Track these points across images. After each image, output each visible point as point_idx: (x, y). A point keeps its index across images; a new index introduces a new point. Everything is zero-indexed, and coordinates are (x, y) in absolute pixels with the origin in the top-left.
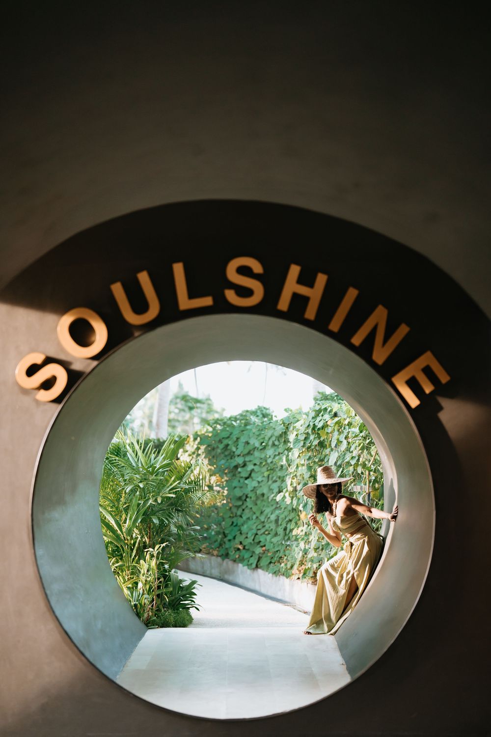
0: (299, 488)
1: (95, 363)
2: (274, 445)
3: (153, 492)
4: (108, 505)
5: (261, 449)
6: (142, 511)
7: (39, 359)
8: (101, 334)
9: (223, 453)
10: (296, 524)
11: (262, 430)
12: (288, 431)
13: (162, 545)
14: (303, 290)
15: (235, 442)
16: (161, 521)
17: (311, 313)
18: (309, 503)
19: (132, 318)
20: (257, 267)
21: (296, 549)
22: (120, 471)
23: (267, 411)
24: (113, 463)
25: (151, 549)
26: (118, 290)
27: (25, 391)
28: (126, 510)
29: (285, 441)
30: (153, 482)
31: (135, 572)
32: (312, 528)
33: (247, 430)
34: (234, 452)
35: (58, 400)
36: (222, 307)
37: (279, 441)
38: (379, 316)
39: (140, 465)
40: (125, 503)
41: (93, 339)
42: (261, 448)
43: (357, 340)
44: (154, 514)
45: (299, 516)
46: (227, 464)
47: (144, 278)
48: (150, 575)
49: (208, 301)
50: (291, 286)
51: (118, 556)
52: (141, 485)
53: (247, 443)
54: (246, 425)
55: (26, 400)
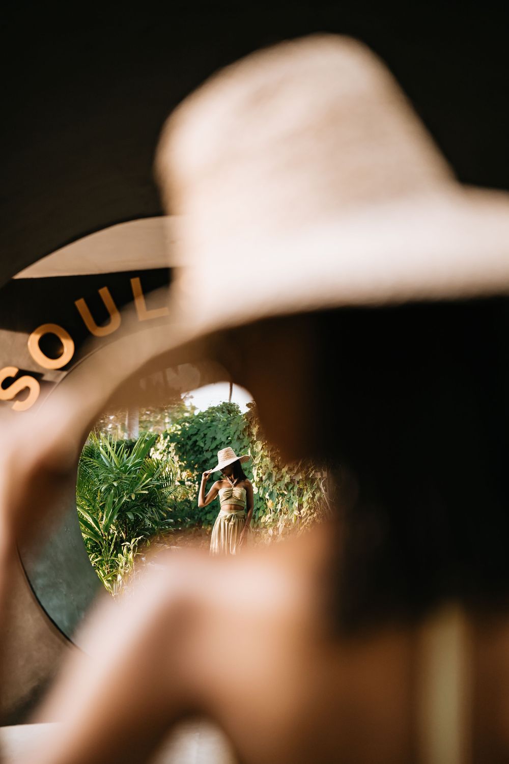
0: (264, 478)
1: (64, 373)
2: (239, 438)
3: (127, 489)
4: (85, 505)
5: (227, 444)
6: (118, 508)
7: (12, 372)
8: (68, 348)
9: (192, 449)
10: (264, 511)
11: (227, 425)
12: (251, 424)
13: (138, 539)
15: (203, 438)
16: (136, 516)
18: (275, 491)
19: (96, 330)
21: (265, 535)
22: (95, 472)
23: (233, 407)
24: (87, 465)
25: (128, 543)
26: (81, 304)
27: (2, 403)
28: (103, 508)
29: (249, 435)
30: (126, 480)
31: (114, 565)
32: (279, 515)
33: (214, 426)
34: (202, 448)
37: (243, 434)
39: (113, 465)
40: (101, 502)
41: (61, 351)
42: (227, 442)
44: (129, 510)
45: (265, 504)
46: (197, 459)
47: (104, 293)
48: (128, 567)
51: (97, 551)
52: (115, 484)
53: (214, 439)
54: (212, 421)
55: (4, 411)
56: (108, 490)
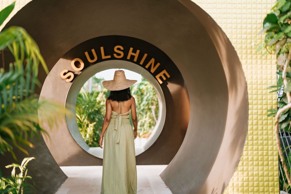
1: (81, 72)
3: (91, 108)
4: (78, 112)
6: (88, 114)
7: (66, 71)
8: (82, 65)
14: (133, 54)
16: (93, 117)
17: (135, 60)
19: (90, 61)
20: (122, 48)
26: (86, 53)
27: (63, 79)
30: (91, 105)
31: (86, 131)
35: (71, 82)
36: (113, 58)
38: (153, 61)
39: (86, 100)
41: (80, 66)
43: (147, 67)
44: (91, 115)
47: (93, 51)
49: (109, 57)
50: (130, 53)
52: (87, 106)
55: (63, 82)
56: (85, 108)
